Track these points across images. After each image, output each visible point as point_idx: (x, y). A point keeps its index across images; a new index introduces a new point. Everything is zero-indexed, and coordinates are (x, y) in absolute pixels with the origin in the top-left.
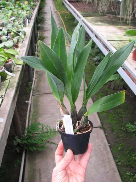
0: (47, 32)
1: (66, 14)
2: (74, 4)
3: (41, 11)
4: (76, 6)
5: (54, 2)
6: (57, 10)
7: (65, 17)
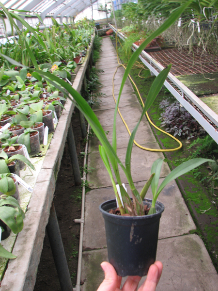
0: (107, 113)
1: (139, 68)
2: (159, 55)
3: (94, 67)
4: (163, 58)
5: (115, 49)
6: (123, 64)
7: (137, 74)
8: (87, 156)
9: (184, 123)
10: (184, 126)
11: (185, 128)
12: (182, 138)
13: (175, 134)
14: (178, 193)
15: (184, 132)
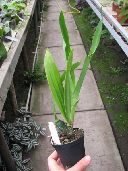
8: (43, 14)
9: (82, 5)
10: (82, 6)
11: (83, 7)
12: (81, 10)
13: (78, 9)
14: (74, 22)
15: (82, 8)
